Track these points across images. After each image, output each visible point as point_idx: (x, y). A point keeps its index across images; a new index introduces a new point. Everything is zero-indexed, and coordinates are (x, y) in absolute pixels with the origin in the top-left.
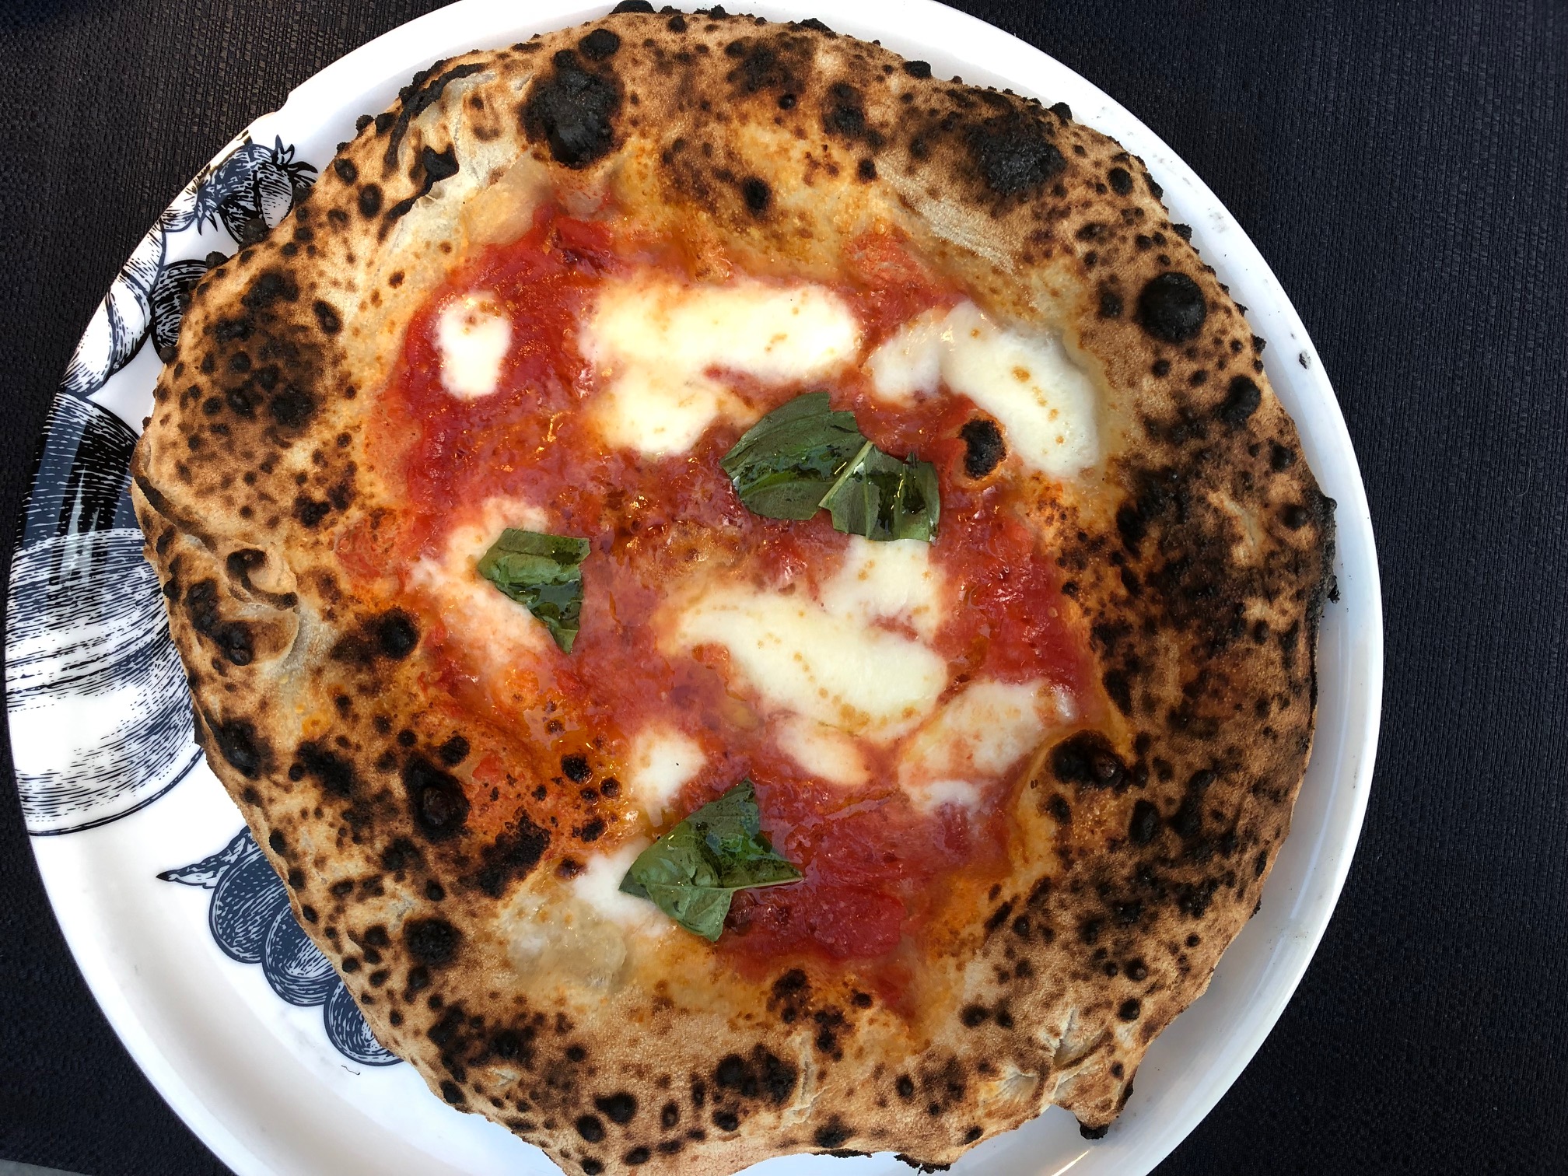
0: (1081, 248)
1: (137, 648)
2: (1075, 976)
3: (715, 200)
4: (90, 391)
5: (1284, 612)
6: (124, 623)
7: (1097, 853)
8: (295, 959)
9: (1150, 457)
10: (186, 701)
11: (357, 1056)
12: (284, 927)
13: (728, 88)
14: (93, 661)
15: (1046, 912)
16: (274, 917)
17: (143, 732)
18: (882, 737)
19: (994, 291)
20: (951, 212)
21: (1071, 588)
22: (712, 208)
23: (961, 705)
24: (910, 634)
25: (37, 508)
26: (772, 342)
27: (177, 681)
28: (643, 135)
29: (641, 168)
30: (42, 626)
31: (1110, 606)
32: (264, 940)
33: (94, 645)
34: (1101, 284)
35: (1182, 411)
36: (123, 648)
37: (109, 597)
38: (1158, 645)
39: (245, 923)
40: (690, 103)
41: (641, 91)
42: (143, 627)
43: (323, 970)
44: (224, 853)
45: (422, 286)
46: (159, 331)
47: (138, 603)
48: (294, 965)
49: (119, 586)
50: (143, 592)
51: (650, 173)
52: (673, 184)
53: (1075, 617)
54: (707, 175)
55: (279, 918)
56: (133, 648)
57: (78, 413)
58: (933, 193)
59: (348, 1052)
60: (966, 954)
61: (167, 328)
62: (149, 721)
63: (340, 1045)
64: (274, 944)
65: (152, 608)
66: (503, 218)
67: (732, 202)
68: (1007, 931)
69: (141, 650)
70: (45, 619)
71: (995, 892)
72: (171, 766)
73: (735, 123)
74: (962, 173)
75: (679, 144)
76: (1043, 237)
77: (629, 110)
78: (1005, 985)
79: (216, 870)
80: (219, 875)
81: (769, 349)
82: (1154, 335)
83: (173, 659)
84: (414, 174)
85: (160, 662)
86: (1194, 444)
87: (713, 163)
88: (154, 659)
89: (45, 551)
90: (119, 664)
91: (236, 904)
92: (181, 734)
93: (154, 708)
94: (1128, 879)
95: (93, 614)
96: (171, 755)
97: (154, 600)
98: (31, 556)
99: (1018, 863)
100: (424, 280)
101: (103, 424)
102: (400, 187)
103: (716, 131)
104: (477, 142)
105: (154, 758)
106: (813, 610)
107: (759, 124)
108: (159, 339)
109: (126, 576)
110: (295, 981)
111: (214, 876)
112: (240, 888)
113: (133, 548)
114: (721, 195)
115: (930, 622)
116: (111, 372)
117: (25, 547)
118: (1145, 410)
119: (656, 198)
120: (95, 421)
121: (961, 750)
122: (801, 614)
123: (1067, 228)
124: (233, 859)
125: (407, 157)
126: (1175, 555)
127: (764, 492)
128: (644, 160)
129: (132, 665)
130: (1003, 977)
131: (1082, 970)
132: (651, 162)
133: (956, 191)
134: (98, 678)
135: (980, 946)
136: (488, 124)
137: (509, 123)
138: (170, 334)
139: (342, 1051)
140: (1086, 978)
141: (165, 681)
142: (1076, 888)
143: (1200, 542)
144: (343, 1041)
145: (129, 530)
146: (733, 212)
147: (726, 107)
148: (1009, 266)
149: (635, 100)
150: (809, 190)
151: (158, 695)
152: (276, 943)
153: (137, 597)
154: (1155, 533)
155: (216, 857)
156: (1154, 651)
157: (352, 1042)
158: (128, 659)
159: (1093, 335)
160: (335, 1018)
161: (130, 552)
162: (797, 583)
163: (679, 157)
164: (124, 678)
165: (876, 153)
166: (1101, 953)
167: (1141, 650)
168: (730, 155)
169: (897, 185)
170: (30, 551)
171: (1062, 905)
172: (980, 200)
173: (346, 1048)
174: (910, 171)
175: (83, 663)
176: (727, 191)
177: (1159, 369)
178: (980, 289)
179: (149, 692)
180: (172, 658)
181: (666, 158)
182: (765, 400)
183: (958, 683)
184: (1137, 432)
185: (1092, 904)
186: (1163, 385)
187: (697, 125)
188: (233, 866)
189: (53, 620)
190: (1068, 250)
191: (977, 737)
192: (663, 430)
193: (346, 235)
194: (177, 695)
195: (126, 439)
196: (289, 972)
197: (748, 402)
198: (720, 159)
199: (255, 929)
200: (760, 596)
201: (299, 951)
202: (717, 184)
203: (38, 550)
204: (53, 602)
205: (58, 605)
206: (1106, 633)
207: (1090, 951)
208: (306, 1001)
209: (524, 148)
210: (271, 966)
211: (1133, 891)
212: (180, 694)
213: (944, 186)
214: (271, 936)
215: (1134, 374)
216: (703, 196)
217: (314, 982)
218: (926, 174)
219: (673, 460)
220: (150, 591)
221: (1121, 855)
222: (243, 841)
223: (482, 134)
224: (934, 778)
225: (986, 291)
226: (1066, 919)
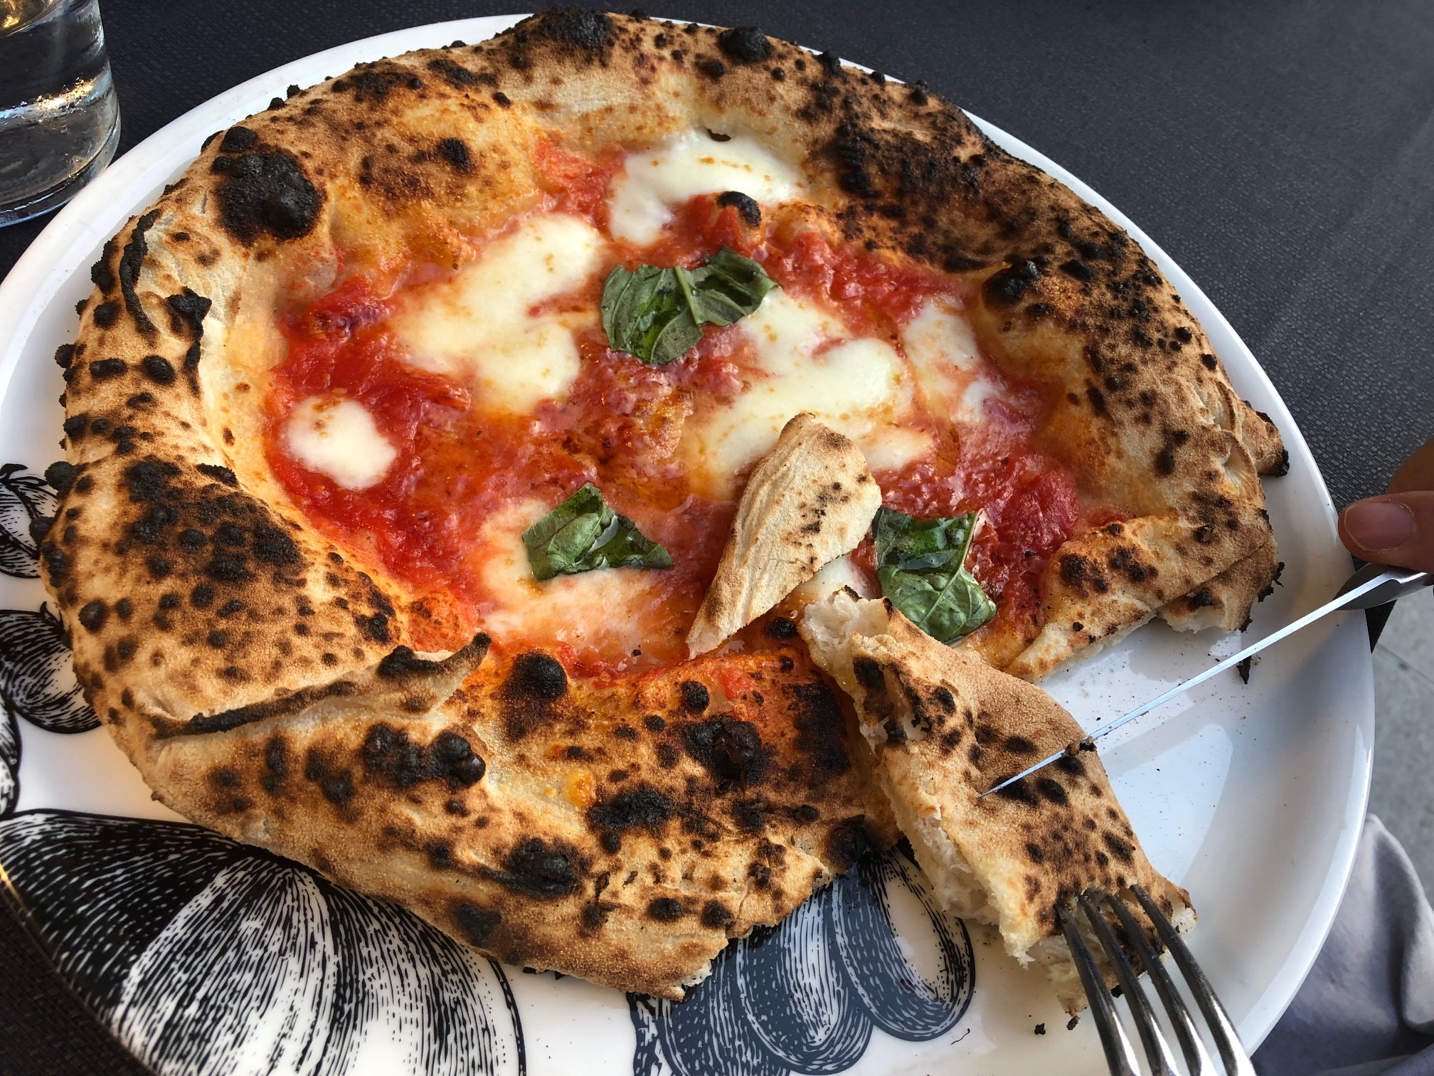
0: (666, 53)
1: (332, 988)
2: (1170, 369)
3: (427, 183)
4: (13, 802)
5: (974, 144)
6: (291, 983)
7: (1086, 303)
8: (807, 1027)
9: (823, 133)
10: (437, 970)
11: (948, 1022)
12: (764, 1018)
13: (364, 106)
14: (309, 1043)
15: (1112, 361)
16: (746, 1023)
17: (435, 1047)
18: (903, 407)
19: (640, 128)
20: (578, 85)
21: (870, 245)
22: (429, 193)
23: (913, 348)
24: (837, 342)
25: (82, 956)
26: (548, 264)
27: (407, 966)
28: (333, 177)
29: (352, 201)
30: (227, 1052)
31: (898, 236)
32: (766, 1051)
33: (291, 1028)
34: (696, 65)
35: (813, 87)
36: (319, 1004)
37: (248, 977)
38: (945, 227)
39: (734, 1062)
40: (347, 132)
41: (304, 148)
42: (314, 965)
43: (835, 1003)
44: (640, 1037)
45: (249, 434)
46: (19, 704)
47: (282, 953)
48: (812, 1032)
49: (245, 958)
50: (275, 938)
51: (361, 201)
52: (387, 197)
53: (893, 257)
54: (407, 167)
55: (751, 1017)
56: (329, 994)
57: (23, 833)
58: (556, 81)
59: (939, 1029)
60: (1111, 441)
61: (22, 696)
62: (427, 1031)
63: (928, 1034)
64: (776, 1043)
65: (301, 939)
66: (261, 347)
67: (438, 175)
68: (1110, 398)
69: (338, 986)
70: (221, 1043)
71: (1073, 399)
72: (498, 1038)
73: (395, 120)
74: (562, 53)
75: (366, 163)
76: (641, 60)
77: (309, 165)
78: (1153, 420)
79: (653, 1059)
80: (662, 1059)
81: (551, 270)
82: (756, 61)
83: (378, 953)
84: (176, 329)
85: (369, 972)
86: (837, 101)
87: (405, 155)
88: (361, 977)
89: (143, 984)
90: (334, 1021)
91: (707, 1059)
92: (469, 1001)
93: (416, 1014)
94: (1115, 298)
95: (254, 1004)
96: (486, 1029)
97: (294, 931)
98: (133, 1003)
99: (1060, 371)
100: (247, 430)
101: (58, 825)
102: (172, 348)
103: (386, 135)
104: (206, 272)
105: (474, 1053)
106: (774, 383)
107: (412, 108)
108: (26, 711)
109: (240, 943)
110: (831, 1043)
111: (659, 1066)
112: (691, 1043)
113: (215, 914)
114: (429, 175)
115: (837, 328)
116: (14, 771)
117: (116, 1001)
118: (794, 107)
119: (380, 221)
120: (48, 828)
121: (944, 369)
122: (772, 390)
123: (648, 46)
124: (653, 1030)
125: (159, 319)
126: (896, 167)
127: (657, 346)
128: (350, 194)
129: (347, 1008)
130: (1145, 419)
131: (1168, 362)
132: (356, 192)
133: (569, 67)
134: (333, 1052)
135: (1112, 425)
136: (205, 248)
137: (220, 240)
138: (31, 701)
139: (935, 1036)
140: (1175, 364)
141: (396, 980)
142: (1104, 331)
143: (899, 149)
144: (926, 1028)
145: (192, 903)
146: (447, 182)
147: (376, 116)
148: (639, 99)
149: (306, 155)
150: (485, 126)
151: (405, 1000)
152: (778, 1038)
153: (274, 948)
154: (873, 169)
155: (639, 1049)
156: (947, 233)
157: (928, 1017)
158: (337, 1007)
159: (721, 97)
160: (895, 1021)
161: (216, 921)
162: (745, 379)
163: (375, 171)
164: (355, 1027)
165: (497, 86)
166: (1161, 343)
167: (941, 240)
168: (412, 140)
169: (529, 97)
170: (126, 999)
171: (1112, 347)
172: (589, 61)
173: (934, 1028)
174: (528, 80)
175: (305, 1051)
176: (431, 168)
177: (777, 75)
178: (631, 137)
179: (393, 1008)
180: (375, 954)
181: (365, 180)
182: (586, 300)
183: (895, 339)
184: (800, 128)
185: (1125, 326)
186: (789, 83)
187: (367, 140)
188: (661, 1036)
189: (230, 1038)
190: (661, 59)
191: (943, 354)
192: (548, 370)
193: (163, 410)
194: (422, 976)
195: (92, 826)
196: (818, 1043)
197: (577, 309)
198: (407, 149)
199: (749, 1054)
200: (735, 405)
201: (801, 1017)
202: (419, 169)
203: (133, 990)
204: (208, 1023)
205: (216, 1021)
206: (915, 248)
207: (1156, 349)
208: (860, 1044)
209: (246, 255)
210: (801, 1061)
211: (1125, 299)
212: (423, 972)
213: (558, 70)
214: (766, 1039)
215: (768, 92)
216: (416, 187)
217: (844, 1021)
218: (541, 74)
219: (578, 383)
220: (279, 930)
221: (1096, 292)
222: (640, 1006)
223: (205, 260)
224: (959, 397)
225: (636, 134)
226: (1123, 350)
